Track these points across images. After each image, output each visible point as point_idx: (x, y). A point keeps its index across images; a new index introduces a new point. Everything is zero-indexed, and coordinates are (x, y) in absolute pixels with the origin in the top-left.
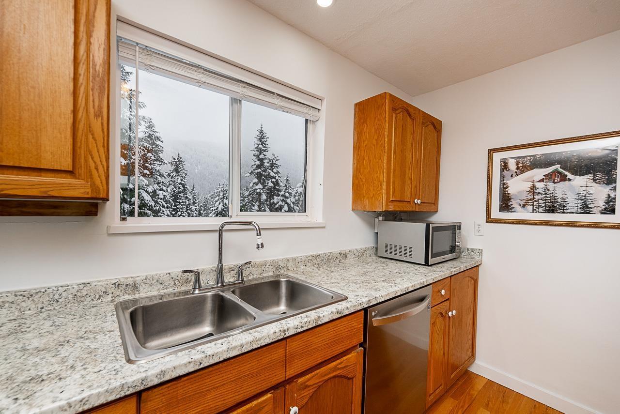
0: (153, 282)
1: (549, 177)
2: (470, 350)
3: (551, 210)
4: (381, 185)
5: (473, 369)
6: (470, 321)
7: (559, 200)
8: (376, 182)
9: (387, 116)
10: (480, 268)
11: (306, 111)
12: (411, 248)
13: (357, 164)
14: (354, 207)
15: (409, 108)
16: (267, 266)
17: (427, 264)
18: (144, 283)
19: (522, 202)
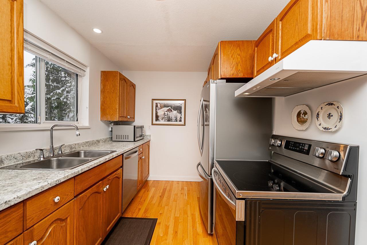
0: (11, 158)
1: (168, 110)
2: (148, 172)
3: (169, 121)
4: (116, 110)
5: (149, 179)
6: (148, 161)
7: (171, 118)
8: (114, 108)
9: (118, 81)
10: (150, 141)
11: (79, 71)
12: (128, 135)
13: (103, 99)
14: (102, 119)
15: (125, 79)
16: (67, 148)
17: (135, 141)
18: (6, 159)
19: (162, 118)
